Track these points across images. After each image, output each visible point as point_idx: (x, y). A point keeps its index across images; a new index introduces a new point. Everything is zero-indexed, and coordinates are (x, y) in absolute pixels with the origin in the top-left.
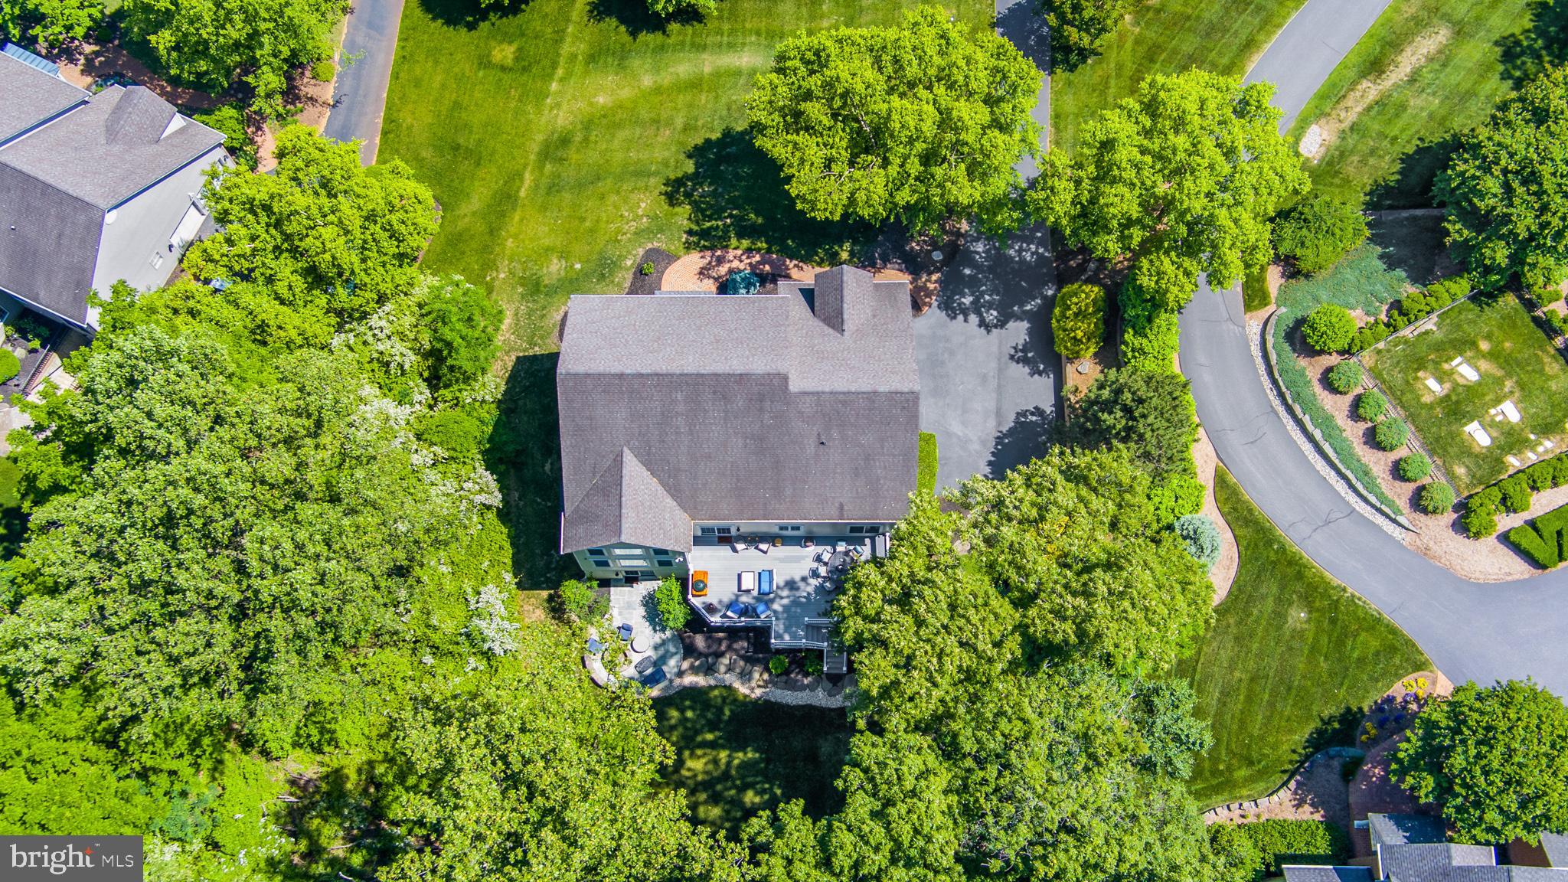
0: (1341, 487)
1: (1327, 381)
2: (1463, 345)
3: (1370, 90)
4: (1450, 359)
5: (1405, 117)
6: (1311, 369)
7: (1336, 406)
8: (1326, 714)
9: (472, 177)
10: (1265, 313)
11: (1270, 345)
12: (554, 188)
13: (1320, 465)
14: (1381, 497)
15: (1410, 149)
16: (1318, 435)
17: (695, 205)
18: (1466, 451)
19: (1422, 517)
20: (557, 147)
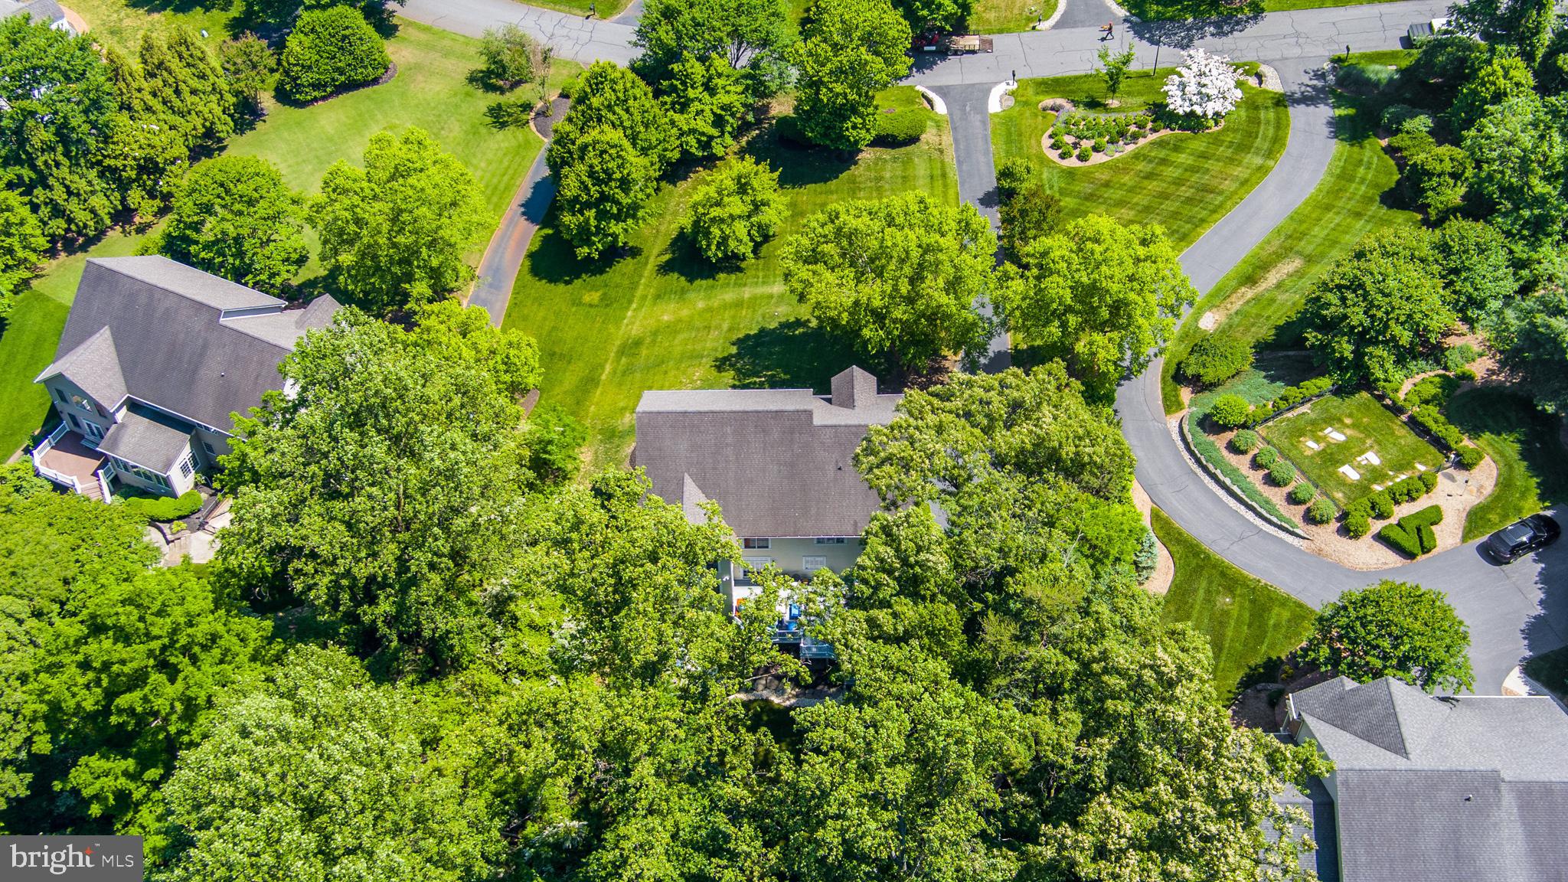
0: (1250, 516)
1: (1233, 448)
2: (1332, 420)
3: (1249, 293)
4: (1322, 430)
5: (1275, 306)
6: (1220, 441)
7: (1242, 463)
8: (1252, 663)
9: (565, 371)
10: (1180, 414)
11: (1186, 430)
12: (628, 371)
13: (1232, 503)
14: (1280, 517)
15: (1281, 323)
16: (1228, 482)
17: (738, 371)
18: (1342, 482)
19: (1313, 528)
20: (631, 347)
